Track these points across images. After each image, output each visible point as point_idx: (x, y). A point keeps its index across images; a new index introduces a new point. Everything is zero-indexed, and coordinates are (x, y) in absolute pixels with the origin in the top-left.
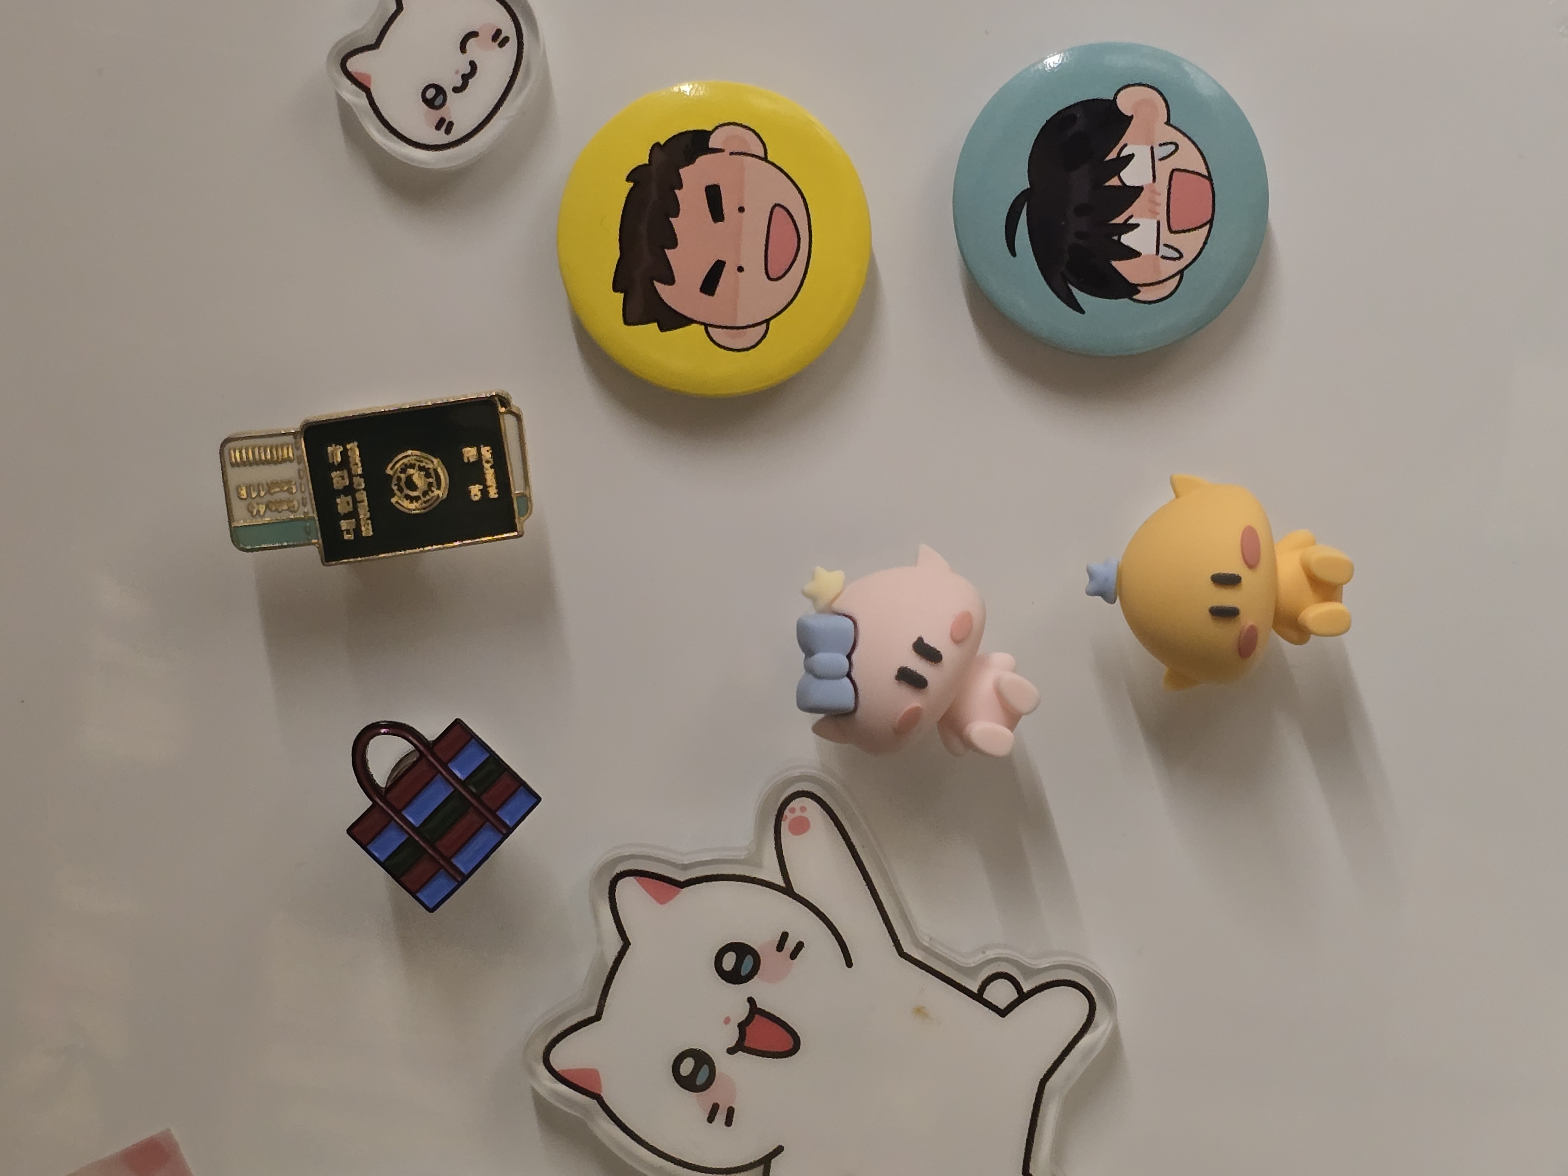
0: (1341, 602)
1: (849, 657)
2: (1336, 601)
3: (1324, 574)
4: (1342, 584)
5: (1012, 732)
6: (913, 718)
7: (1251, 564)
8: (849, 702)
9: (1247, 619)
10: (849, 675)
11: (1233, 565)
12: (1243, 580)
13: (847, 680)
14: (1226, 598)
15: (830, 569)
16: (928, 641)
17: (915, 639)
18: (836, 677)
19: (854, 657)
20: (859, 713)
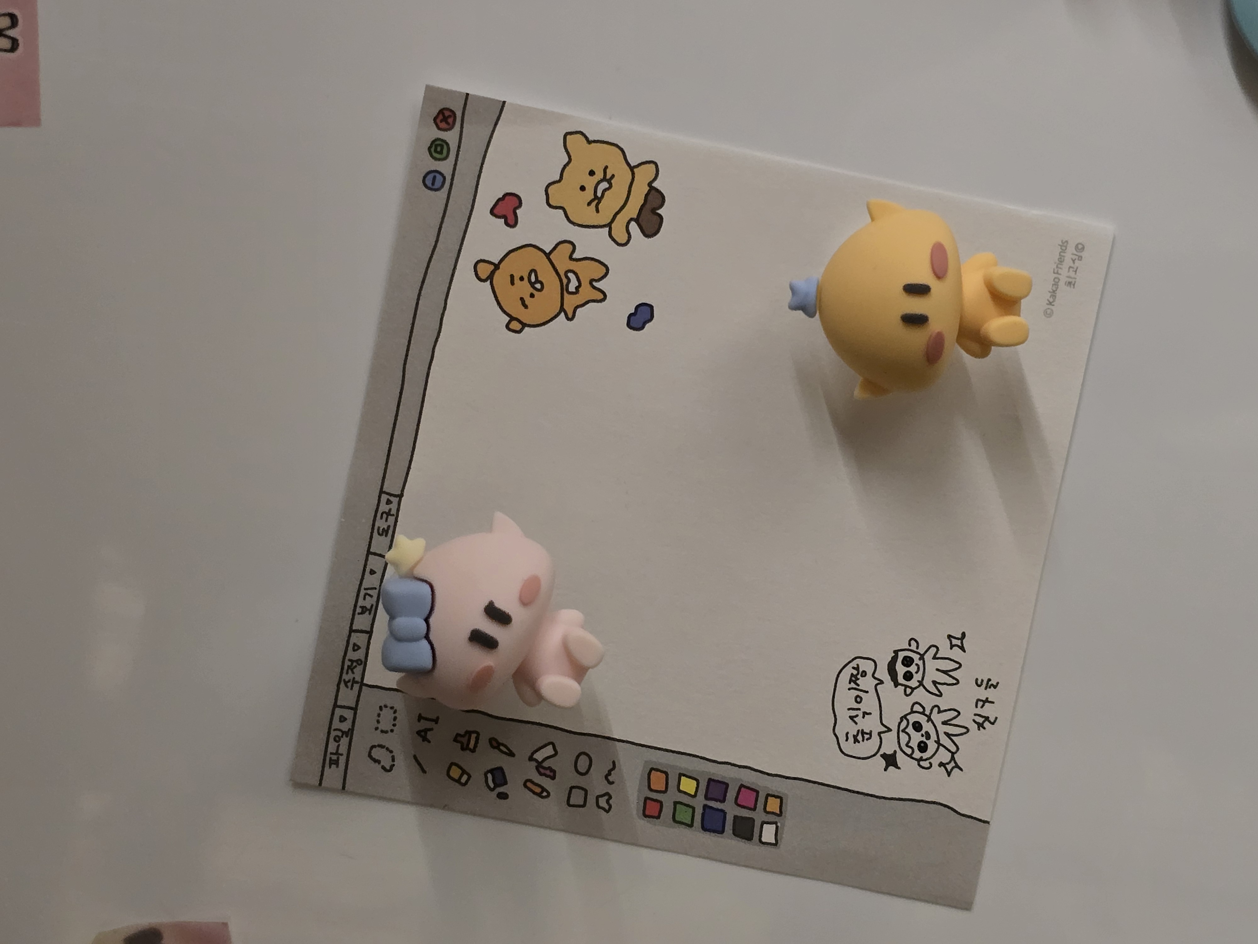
0: (1019, 315)
1: (427, 620)
2: (1014, 315)
3: (1006, 288)
4: (1021, 298)
5: (579, 683)
6: (485, 676)
7: (939, 275)
8: (427, 662)
9: (935, 326)
10: (427, 637)
11: (924, 276)
12: (932, 290)
13: (425, 643)
14: (916, 306)
15: (411, 537)
16: (499, 605)
17: (486, 603)
18: (415, 639)
19: (431, 620)
20: (437, 672)
